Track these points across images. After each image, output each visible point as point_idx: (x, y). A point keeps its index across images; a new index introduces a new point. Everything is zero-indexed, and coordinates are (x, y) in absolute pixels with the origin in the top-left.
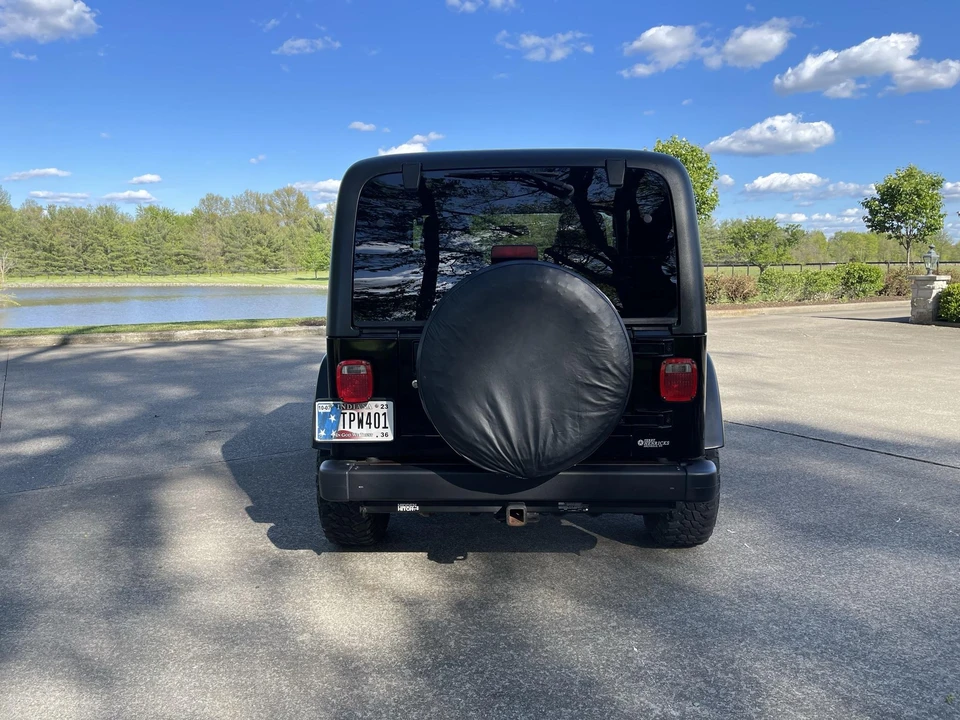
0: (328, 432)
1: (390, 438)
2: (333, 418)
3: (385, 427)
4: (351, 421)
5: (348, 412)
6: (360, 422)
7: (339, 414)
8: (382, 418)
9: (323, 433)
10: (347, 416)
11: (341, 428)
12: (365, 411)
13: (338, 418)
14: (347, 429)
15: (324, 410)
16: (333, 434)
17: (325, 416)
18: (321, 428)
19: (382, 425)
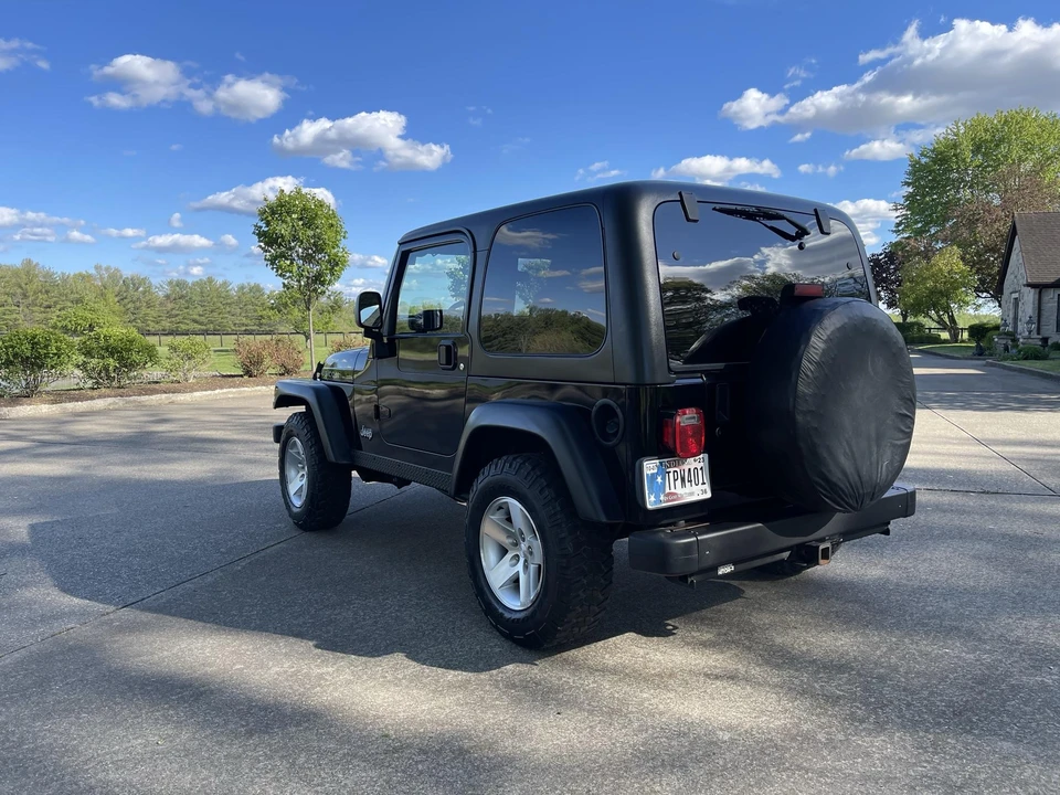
0: (657, 497)
1: (709, 495)
2: (659, 480)
3: (704, 483)
4: (675, 480)
5: (672, 470)
6: (683, 479)
7: (663, 472)
8: (700, 472)
9: (653, 499)
10: (671, 475)
11: (667, 490)
12: (686, 467)
13: (663, 479)
14: (673, 490)
15: (652, 471)
16: (662, 498)
17: (653, 477)
18: (650, 493)
19: (701, 481)
